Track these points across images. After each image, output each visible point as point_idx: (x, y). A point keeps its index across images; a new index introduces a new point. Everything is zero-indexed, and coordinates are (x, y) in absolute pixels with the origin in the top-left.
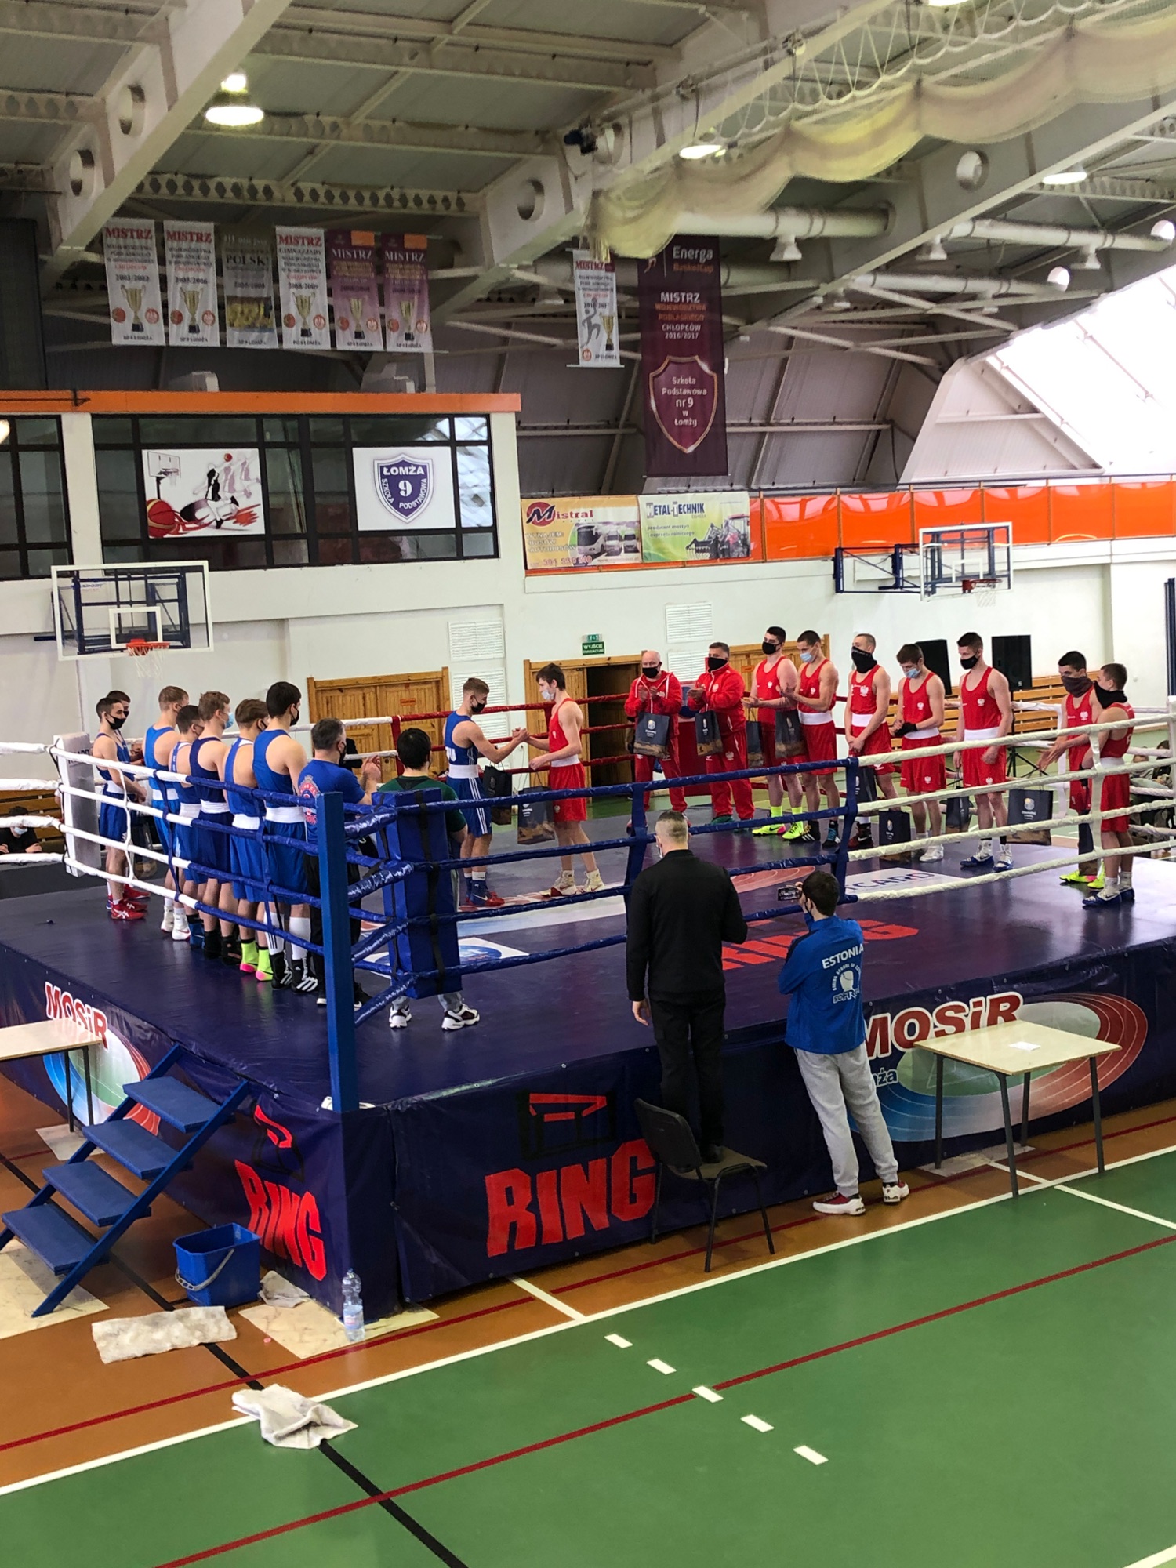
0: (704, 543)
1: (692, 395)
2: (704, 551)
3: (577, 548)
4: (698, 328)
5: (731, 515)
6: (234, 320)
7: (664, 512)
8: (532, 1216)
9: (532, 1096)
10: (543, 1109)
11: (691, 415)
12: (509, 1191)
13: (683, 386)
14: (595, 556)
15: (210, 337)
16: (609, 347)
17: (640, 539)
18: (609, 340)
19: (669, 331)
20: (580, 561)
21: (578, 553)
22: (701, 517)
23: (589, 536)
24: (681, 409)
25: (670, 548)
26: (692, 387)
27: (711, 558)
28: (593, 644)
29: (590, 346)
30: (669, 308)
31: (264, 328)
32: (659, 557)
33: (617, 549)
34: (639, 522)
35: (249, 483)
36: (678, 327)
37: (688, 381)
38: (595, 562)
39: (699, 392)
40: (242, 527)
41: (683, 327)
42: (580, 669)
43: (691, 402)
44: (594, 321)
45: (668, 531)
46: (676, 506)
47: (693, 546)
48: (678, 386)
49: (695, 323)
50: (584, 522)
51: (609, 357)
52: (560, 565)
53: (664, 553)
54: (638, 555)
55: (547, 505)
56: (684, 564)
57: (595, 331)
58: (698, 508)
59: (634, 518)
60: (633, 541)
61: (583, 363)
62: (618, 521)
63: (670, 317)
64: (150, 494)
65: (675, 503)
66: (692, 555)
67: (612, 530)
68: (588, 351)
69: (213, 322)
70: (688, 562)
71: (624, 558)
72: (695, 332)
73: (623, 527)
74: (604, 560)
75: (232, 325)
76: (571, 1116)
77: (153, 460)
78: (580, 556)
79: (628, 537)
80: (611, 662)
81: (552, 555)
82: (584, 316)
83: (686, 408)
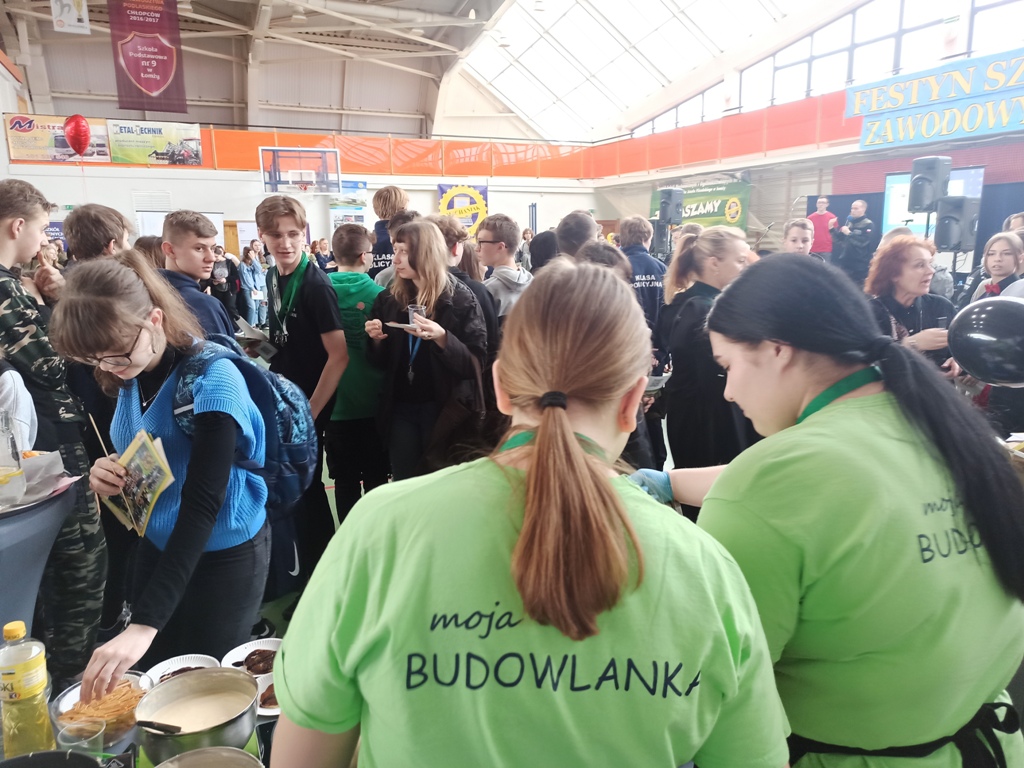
0: (162, 154)
1: (154, 59)
2: (163, 159)
3: (54, 148)
4: (158, 15)
5: (185, 138)
7: (129, 132)
11: (156, 71)
13: (147, 53)
16: (80, 20)
17: (109, 148)
18: (80, 16)
19: (133, 15)
20: (57, 157)
21: (54, 152)
22: (160, 137)
23: (64, 142)
24: (146, 67)
25: (134, 154)
26: (154, 53)
27: (169, 164)
29: (62, 18)
32: (126, 160)
33: (90, 152)
34: (108, 136)
36: (141, 13)
37: (152, 49)
38: (72, 159)
39: (161, 57)
41: (145, 13)
43: (154, 63)
44: (65, 2)
45: (132, 144)
46: (138, 128)
47: (154, 155)
48: (143, 52)
49: (155, 12)
51: (81, 27)
52: (39, 158)
53: (129, 157)
54: (108, 157)
55: (28, 119)
56: (146, 165)
57: (66, 9)
58: (158, 132)
59: (104, 133)
60: (104, 148)
61: (57, 29)
63: (132, 6)
65: (138, 126)
66: (153, 160)
68: (61, 21)
70: (149, 164)
71: (96, 158)
72: (155, 17)
73: (94, 139)
74: (78, 158)
78: (57, 154)
79: (98, 145)
81: (33, 152)
83: (150, 66)
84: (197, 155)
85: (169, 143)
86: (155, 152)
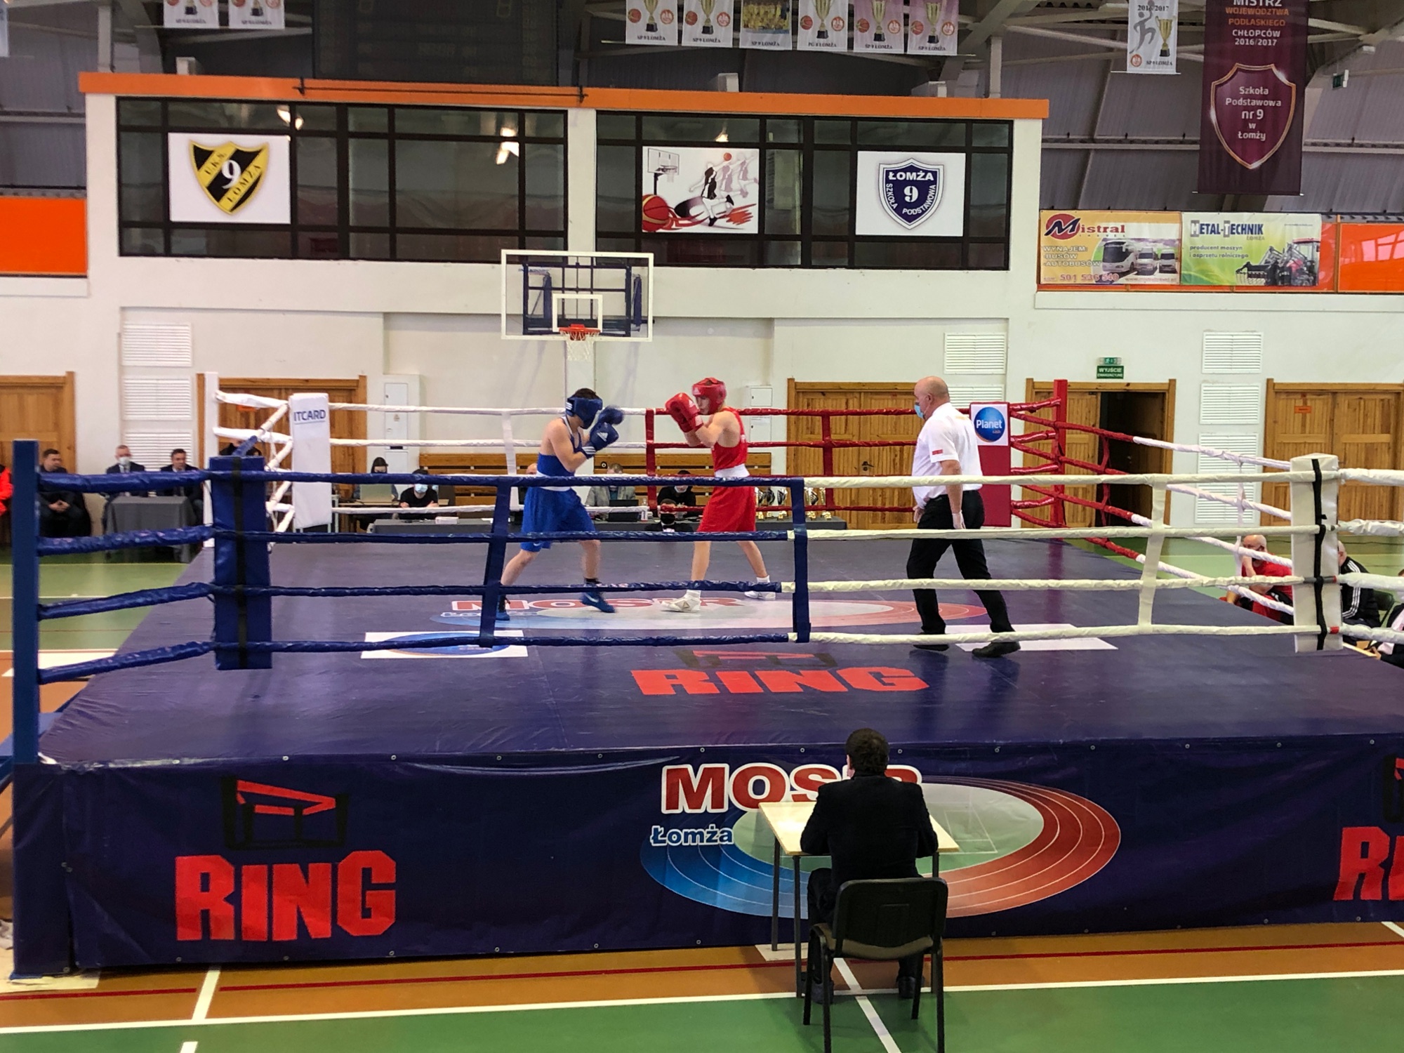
0: (1259, 268)
1: (1262, 107)
2: (1258, 276)
3: (1102, 264)
4: (1277, 34)
5: (1296, 239)
6: (749, 21)
7: (1213, 231)
8: (231, 908)
9: (240, 782)
10: (252, 798)
11: (1261, 127)
12: (205, 878)
13: (1252, 97)
14: (1122, 274)
15: (723, 38)
16: (1164, 53)
17: (1180, 260)
18: (1165, 45)
19: (1240, 37)
20: (1103, 278)
21: (1101, 270)
22: (1260, 239)
23: (1116, 253)
24: (1246, 121)
25: (1216, 270)
26: (1263, 97)
27: (1267, 284)
28: (1110, 367)
29: (1141, 52)
30: (1243, 11)
31: (779, 30)
32: (1201, 279)
33: (1150, 268)
34: (1180, 240)
35: (747, 182)
36: (1252, 33)
37: (1259, 91)
38: (1123, 280)
39: (1271, 103)
40: (734, 226)
41: (1258, 32)
42: (1093, 393)
43: (1260, 114)
44: (1147, 25)
45: (1214, 252)
46: (1227, 225)
47: (1245, 270)
48: (1245, 97)
49: (1273, 29)
50: (1112, 236)
51: (1164, 63)
52: (1079, 281)
53: (1207, 276)
54: (1176, 276)
55: (1070, 217)
56: (1232, 289)
58: (1256, 230)
59: (1174, 236)
60: (1169, 261)
61: (1131, 69)
62: (1155, 238)
63: (1241, 22)
64: (647, 189)
65: (1228, 222)
66: (1244, 280)
67: (1145, 247)
68: (1138, 56)
69: (728, 23)
70: (1238, 287)
71: (1158, 278)
72: (1272, 38)
73: (1160, 245)
74: (1132, 278)
75: (746, 26)
76: (290, 812)
77: (652, 157)
78: (1104, 273)
79: (1164, 256)
80: (1130, 388)
81: (1071, 271)
82: (1138, 19)
83: (1254, 120)
84: (1311, 270)
85: (1271, 249)
86: (1248, 266)
